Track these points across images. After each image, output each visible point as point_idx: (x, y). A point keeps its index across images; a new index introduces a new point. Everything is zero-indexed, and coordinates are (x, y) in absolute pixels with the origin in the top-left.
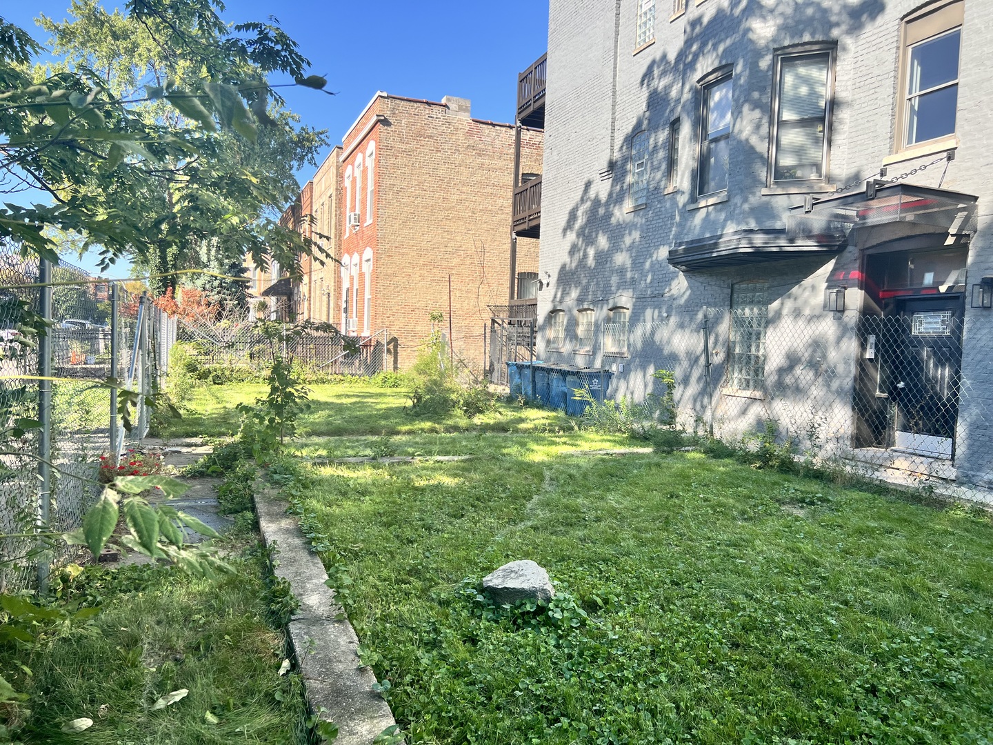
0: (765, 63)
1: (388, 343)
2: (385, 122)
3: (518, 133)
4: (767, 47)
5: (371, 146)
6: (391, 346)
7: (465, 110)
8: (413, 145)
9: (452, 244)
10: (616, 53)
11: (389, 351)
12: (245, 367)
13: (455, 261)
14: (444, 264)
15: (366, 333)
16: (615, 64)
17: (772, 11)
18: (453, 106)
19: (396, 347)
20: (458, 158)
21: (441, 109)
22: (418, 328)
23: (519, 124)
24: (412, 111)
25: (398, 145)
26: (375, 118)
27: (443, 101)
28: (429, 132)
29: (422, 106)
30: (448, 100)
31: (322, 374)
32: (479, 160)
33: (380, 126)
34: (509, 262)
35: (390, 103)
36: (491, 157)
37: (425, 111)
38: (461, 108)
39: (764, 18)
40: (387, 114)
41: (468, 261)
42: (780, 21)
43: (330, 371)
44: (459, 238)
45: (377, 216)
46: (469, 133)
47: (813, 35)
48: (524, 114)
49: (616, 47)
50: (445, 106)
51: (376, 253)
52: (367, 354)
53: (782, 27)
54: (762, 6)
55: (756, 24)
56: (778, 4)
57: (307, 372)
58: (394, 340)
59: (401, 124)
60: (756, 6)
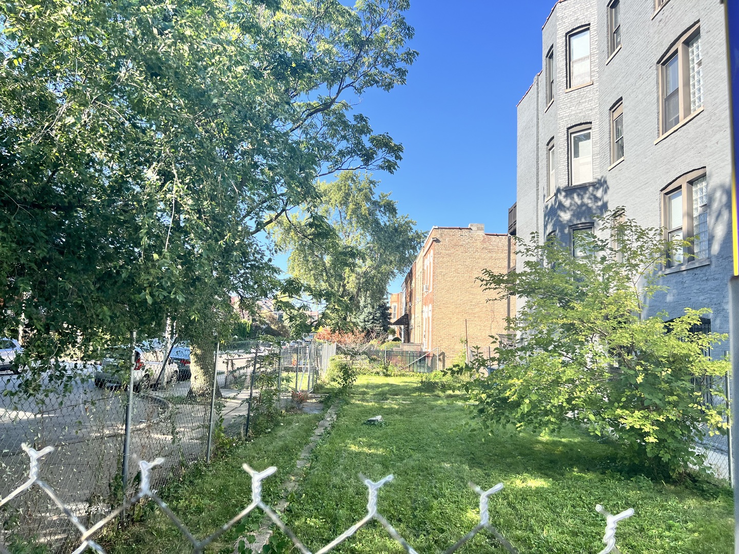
0: (566, 231)
1: (439, 356)
2: (437, 241)
3: (509, 240)
4: (567, 224)
5: (432, 251)
6: (441, 357)
7: (482, 229)
8: (452, 250)
9: (475, 300)
10: (537, 209)
11: (439, 359)
12: (366, 367)
13: (477, 310)
14: (470, 311)
15: (429, 350)
16: (537, 214)
17: (568, 209)
18: (474, 228)
19: (444, 357)
20: (477, 255)
21: (467, 230)
22: (456, 347)
23: (509, 235)
24: (451, 234)
25: (444, 251)
26: (432, 240)
27: (469, 226)
28: (461, 243)
29: (457, 231)
30: (471, 225)
31: (403, 372)
32: (490, 255)
33: (434, 243)
34: (507, 309)
35: (440, 231)
36: (497, 253)
37: (459, 232)
38: (478, 229)
39: (565, 212)
40: (438, 237)
41: (484, 309)
42: (572, 213)
43: (407, 370)
44: (479, 297)
45: (433, 288)
46: (484, 241)
47: (585, 218)
48: (511, 231)
49: (537, 205)
50: (470, 229)
51: (433, 307)
52: (429, 362)
53: (573, 215)
54: (564, 206)
55: (562, 214)
56: (571, 206)
57: (396, 371)
58: (443, 354)
59: (446, 241)
60: (561, 206)
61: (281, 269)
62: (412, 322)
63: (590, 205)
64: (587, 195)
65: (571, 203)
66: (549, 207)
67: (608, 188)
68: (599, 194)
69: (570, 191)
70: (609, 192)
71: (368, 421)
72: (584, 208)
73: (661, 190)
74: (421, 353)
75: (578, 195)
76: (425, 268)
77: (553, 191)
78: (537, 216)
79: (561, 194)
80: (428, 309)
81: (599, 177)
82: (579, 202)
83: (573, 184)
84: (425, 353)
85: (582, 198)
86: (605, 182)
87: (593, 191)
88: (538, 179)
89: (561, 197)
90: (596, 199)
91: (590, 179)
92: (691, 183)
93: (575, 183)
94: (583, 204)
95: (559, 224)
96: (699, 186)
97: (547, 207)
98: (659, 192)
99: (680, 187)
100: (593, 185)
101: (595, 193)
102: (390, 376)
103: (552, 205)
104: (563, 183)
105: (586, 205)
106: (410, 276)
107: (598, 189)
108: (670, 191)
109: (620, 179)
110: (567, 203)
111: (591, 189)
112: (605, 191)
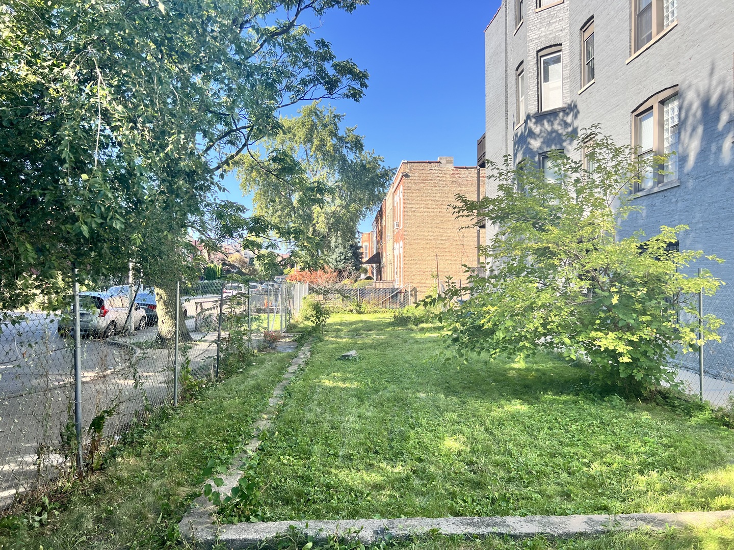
0: (536, 159)
1: (411, 291)
2: (406, 176)
3: (479, 172)
4: (537, 151)
5: (401, 187)
6: (413, 292)
7: (451, 162)
8: (422, 185)
10: (506, 138)
11: (411, 295)
12: (339, 306)
13: (447, 244)
14: (441, 246)
15: (401, 286)
16: (506, 144)
17: (538, 136)
18: (443, 162)
19: (416, 293)
20: (447, 188)
21: (436, 164)
22: (428, 282)
23: (478, 167)
24: (421, 168)
25: (414, 187)
26: (401, 175)
27: (438, 160)
28: (430, 178)
29: (426, 164)
30: (441, 159)
31: (376, 309)
32: (459, 188)
33: (404, 178)
34: (476, 243)
35: (409, 165)
36: (466, 186)
37: (428, 166)
38: (448, 162)
39: (535, 139)
40: (407, 171)
41: (455, 244)
42: (542, 140)
43: (380, 306)
44: (449, 232)
45: (404, 225)
46: (453, 175)
47: (555, 145)
48: (480, 163)
49: (506, 135)
50: (439, 162)
51: (404, 244)
52: (401, 297)
53: (543, 143)
54: (534, 134)
55: (532, 141)
56: (541, 133)
57: (369, 308)
58: (415, 289)
59: (415, 175)
60: (531, 134)
61: (245, 206)
62: (384, 260)
63: (560, 132)
64: (557, 122)
65: (541, 130)
66: (519, 135)
67: (578, 112)
68: (569, 119)
69: (540, 117)
70: (579, 116)
71: (343, 356)
72: (554, 135)
73: (632, 112)
74: (393, 290)
75: (548, 121)
76: (395, 205)
77: (523, 117)
78: (507, 146)
79: (531, 120)
80: (399, 246)
81: (569, 102)
82: (549, 129)
83: (543, 110)
84: (397, 289)
85: (552, 124)
86: (576, 106)
87: (563, 117)
88: (506, 107)
89: (531, 124)
90: (566, 125)
91: (559, 105)
92: (663, 103)
93: (546, 108)
94: (553, 131)
95: (529, 151)
96: (670, 106)
97: (516, 135)
98: (630, 114)
99: (651, 108)
100: (563, 110)
101: (565, 118)
102: (363, 313)
103: (522, 133)
104: (533, 109)
105: (556, 132)
106: (380, 213)
107: (568, 114)
108: (641, 113)
109: (590, 103)
110: (537, 130)
111: (561, 114)
112: (576, 116)
